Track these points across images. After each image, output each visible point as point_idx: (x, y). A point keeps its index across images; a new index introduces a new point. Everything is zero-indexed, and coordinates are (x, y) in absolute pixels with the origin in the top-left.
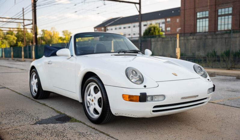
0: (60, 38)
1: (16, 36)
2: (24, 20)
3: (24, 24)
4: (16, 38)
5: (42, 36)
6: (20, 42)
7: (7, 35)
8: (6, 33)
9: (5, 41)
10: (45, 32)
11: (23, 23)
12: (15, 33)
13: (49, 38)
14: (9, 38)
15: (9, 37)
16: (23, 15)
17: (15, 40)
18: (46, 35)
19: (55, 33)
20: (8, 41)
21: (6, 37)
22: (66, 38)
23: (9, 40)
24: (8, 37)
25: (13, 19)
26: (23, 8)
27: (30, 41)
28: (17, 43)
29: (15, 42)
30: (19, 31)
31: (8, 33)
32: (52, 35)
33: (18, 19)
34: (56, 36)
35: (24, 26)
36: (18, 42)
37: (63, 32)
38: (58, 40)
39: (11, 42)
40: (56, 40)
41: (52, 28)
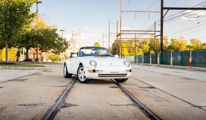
0: (188, 46)
1: (149, 45)
3: (155, 35)
4: (149, 47)
5: (171, 45)
6: (152, 50)
7: (142, 45)
8: (141, 43)
9: (140, 49)
10: (174, 41)
11: (155, 34)
12: (149, 42)
13: (177, 46)
14: (144, 47)
16: (155, 28)
18: (174, 44)
19: (184, 42)
20: (143, 49)
21: (141, 46)
22: (194, 46)
25: (147, 31)
26: (155, 22)
28: (149, 51)
29: (148, 50)
30: (151, 41)
32: (181, 43)
33: (151, 31)
34: (184, 44)
35: (155, 37)
36: (150, 50)
37: (191, 40)
38: (185, 48)
39: (145, 50)
40: (183, 48)
41: (181, 37)
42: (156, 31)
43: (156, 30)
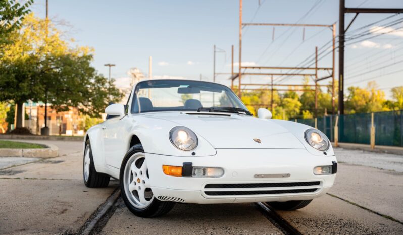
0: (387, 103)
1: (300, 101)
2: (317, 68)
3: (316, 77)
4: (300, 104)
5: (349, 100)
6: (307, 112)
7: (286, 99)
8: (283, 96)
9: (281, 109)
10: (356, 91)
11: (316, 75)
12: (300, 94)
13: (363, 103)
14: (289, 104)
15: (288, 102)
16: (316, 62)
17: (299, 108)
18: (356, 98)
19: (376, 93)
20: (286, 109)
21: (283, 103)
22: (398, 103)
23: (288, 107)
24: (286, 103)
25: (299, 68)
26: (316, 48)
27: (326, 110)
28: (301, 114)
29: (298, 111)
30: (305, 91)
31: (286, 96)
32: (370, 95)
33: (308, 68)
34: (378, 98)
35: (316, 81)
36: (303, 112)
37: (394, 90)
38: (381, 106)
39: (291, 111)
40: (377, 107)
41: (369, 84)
42: (319, 69)
43: (318, 67)
